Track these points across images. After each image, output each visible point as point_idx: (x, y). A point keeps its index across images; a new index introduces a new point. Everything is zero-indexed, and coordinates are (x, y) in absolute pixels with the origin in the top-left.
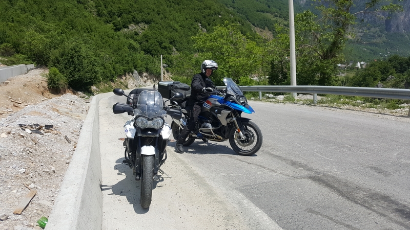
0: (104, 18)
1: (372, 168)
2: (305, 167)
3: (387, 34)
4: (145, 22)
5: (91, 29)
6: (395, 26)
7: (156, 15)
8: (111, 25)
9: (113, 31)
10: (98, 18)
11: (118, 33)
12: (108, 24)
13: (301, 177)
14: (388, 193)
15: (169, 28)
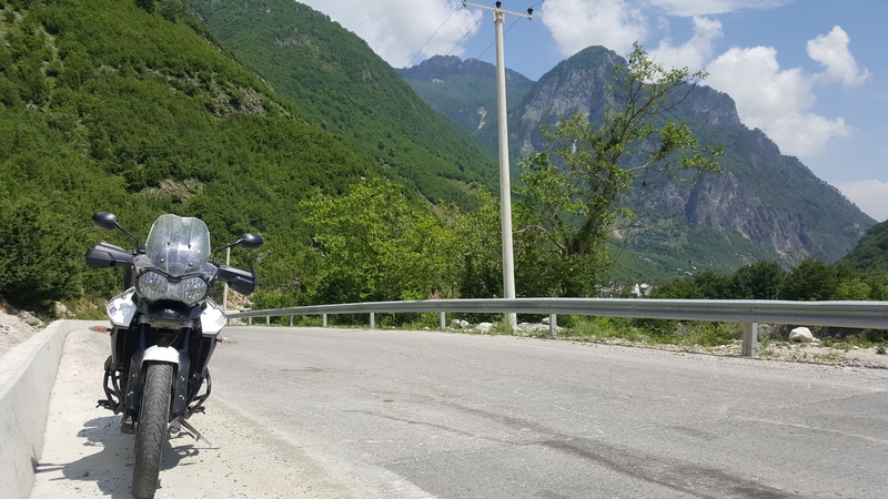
0: (105, 163)
1: (677, 428)
2: (534, 427)
3: (689, 233)
4: (199, 177)
5: (72, 183)
6: (704, 218)
7: (226, 165)
8: (121, 178)
9: (123, 191)
10: (92, 161)
11: (136, 195)
12: (114, 176)
13: (527, 443)
14: (715, 465)
15: (251, 194)
